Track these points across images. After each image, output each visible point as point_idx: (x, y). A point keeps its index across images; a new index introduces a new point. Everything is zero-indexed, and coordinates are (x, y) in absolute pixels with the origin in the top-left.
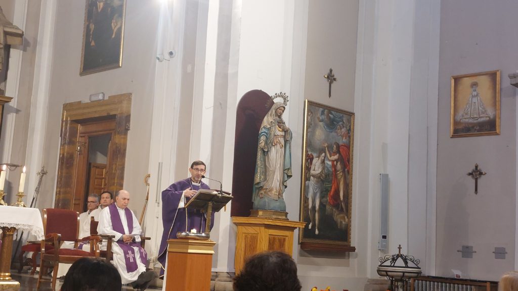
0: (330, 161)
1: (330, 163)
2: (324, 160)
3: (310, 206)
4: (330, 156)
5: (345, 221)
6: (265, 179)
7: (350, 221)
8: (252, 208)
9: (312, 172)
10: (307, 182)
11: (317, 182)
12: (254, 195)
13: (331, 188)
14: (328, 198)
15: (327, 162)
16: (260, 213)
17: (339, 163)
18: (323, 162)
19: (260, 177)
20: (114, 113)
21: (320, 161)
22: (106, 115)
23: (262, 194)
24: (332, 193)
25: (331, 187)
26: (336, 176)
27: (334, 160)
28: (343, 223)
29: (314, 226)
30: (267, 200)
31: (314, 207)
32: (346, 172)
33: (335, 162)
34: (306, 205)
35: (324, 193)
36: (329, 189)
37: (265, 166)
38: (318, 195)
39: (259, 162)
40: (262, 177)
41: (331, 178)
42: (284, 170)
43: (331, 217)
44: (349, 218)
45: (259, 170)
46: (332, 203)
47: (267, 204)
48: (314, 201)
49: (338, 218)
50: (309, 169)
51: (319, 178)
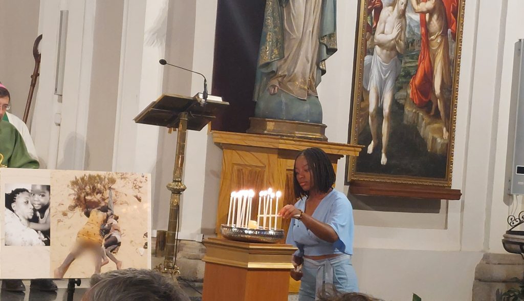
0: (416, 12)
1: (417, 17)
2: (404, 12)
3: (372, 108)
4: (418, 3)
5: (442, 137)
6: (281, 56)
7: (451, 138)
8: (253, 115)
9: (378, 36)
10: (367, 58)
11: (389, 57)
12: (257, 88)
13: (417, 71)
14: (410, 91)
15: (409, 14)
16: (270, 126)
17: (435, 17)
18: (402, 15)
19: (272, 51)
21: (395, 13)
23: (274, 86)
25: (417, 67)
26: (428, 44)
27: (424, 10)
28: (439, 140)
29: (377, 148)
30: (283, 100)
31: (379, 110)
32: (450, 36)
33: (427, 15)
34: (363, 105)
35: (402, 80)
36: (413, 71)
37: (282, 29)
38: (389, 85)
39: (269, 21)
40: (276, 51)
41: (417, 48)
42: (321, 37)
43: (413, 129)
44: (451, 130)
45: (270, 37)
46: (417, 101)
47: (284, 107)
48: (379, 98)
49: (430, 132)
50: (371, 30)
51: (393, 48)
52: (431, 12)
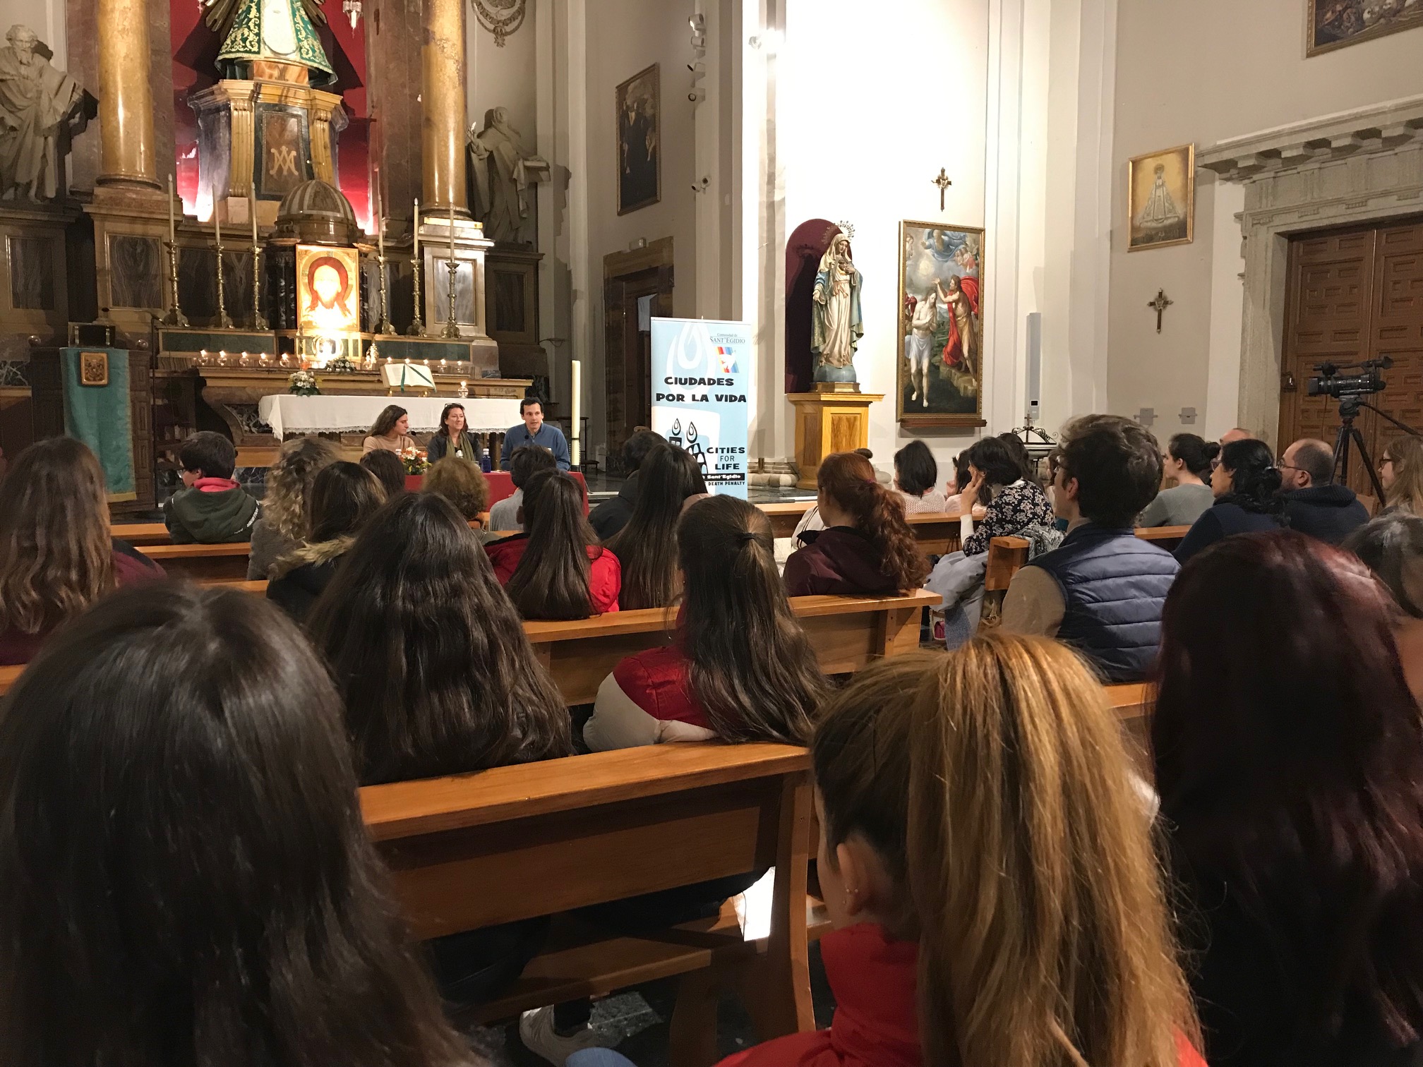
0: (944, 303)
1: (945, 306)
2: (934, 304)
3: (913, 370)
4: (945, 296)
5: (972, 386)
6: (825, 342)
7: (980, 385)
9: (915, 322)
10: (907, 337)
11: (924, 336)
12: (813, 364)
13: (948, 342)
14: (943, 356)
15: (938, 305)
17: (960, 304)
18: (933, 306)
19: (819, 339)
20: (655, 266)
21: (928, 305)
22: (647, 268)
23: (822, 361)
24: (949, 348)
25: (948, 340)
26: (955, 323)
27: (951, 300)
28: (969, 388)
29: (920, 397)
30: (828, 369)
31: (920, 371)
32: (973, 317)
33: (954, 304)
35: (936, 350)
36: (944, 343)
37: (824, 325)
38: (926, 354)
39: (816, 321)
41: (947, 327)
42: (851, 326)
43: (949, 382)
44: (979, 380)
46: (949, 362)
47: (828, 374)
48: (919, 362)
49: (963, 383)
50: (909, 318)
51: (928, 329)
52: (957, 302)
